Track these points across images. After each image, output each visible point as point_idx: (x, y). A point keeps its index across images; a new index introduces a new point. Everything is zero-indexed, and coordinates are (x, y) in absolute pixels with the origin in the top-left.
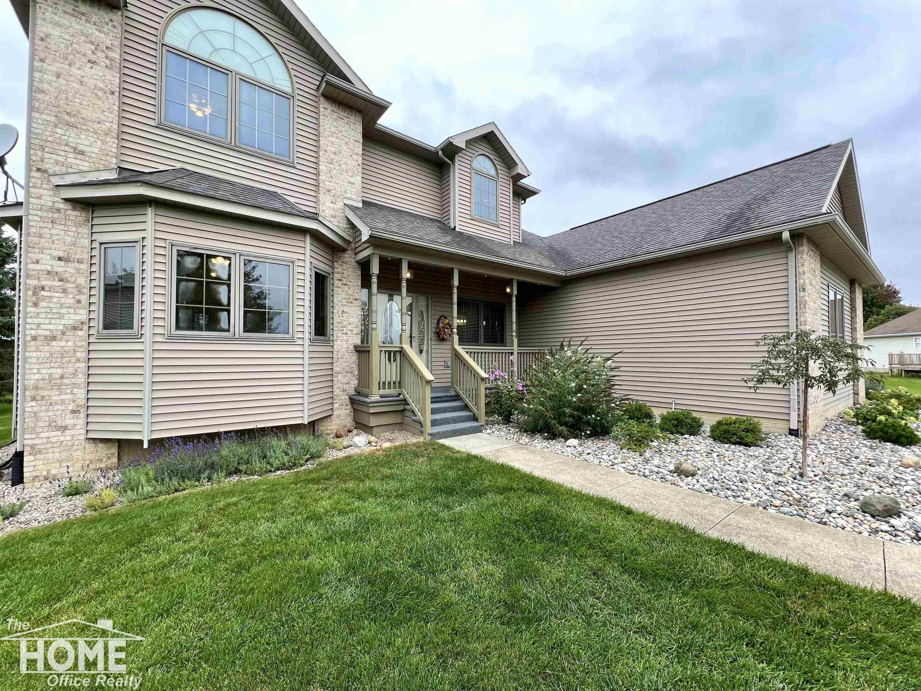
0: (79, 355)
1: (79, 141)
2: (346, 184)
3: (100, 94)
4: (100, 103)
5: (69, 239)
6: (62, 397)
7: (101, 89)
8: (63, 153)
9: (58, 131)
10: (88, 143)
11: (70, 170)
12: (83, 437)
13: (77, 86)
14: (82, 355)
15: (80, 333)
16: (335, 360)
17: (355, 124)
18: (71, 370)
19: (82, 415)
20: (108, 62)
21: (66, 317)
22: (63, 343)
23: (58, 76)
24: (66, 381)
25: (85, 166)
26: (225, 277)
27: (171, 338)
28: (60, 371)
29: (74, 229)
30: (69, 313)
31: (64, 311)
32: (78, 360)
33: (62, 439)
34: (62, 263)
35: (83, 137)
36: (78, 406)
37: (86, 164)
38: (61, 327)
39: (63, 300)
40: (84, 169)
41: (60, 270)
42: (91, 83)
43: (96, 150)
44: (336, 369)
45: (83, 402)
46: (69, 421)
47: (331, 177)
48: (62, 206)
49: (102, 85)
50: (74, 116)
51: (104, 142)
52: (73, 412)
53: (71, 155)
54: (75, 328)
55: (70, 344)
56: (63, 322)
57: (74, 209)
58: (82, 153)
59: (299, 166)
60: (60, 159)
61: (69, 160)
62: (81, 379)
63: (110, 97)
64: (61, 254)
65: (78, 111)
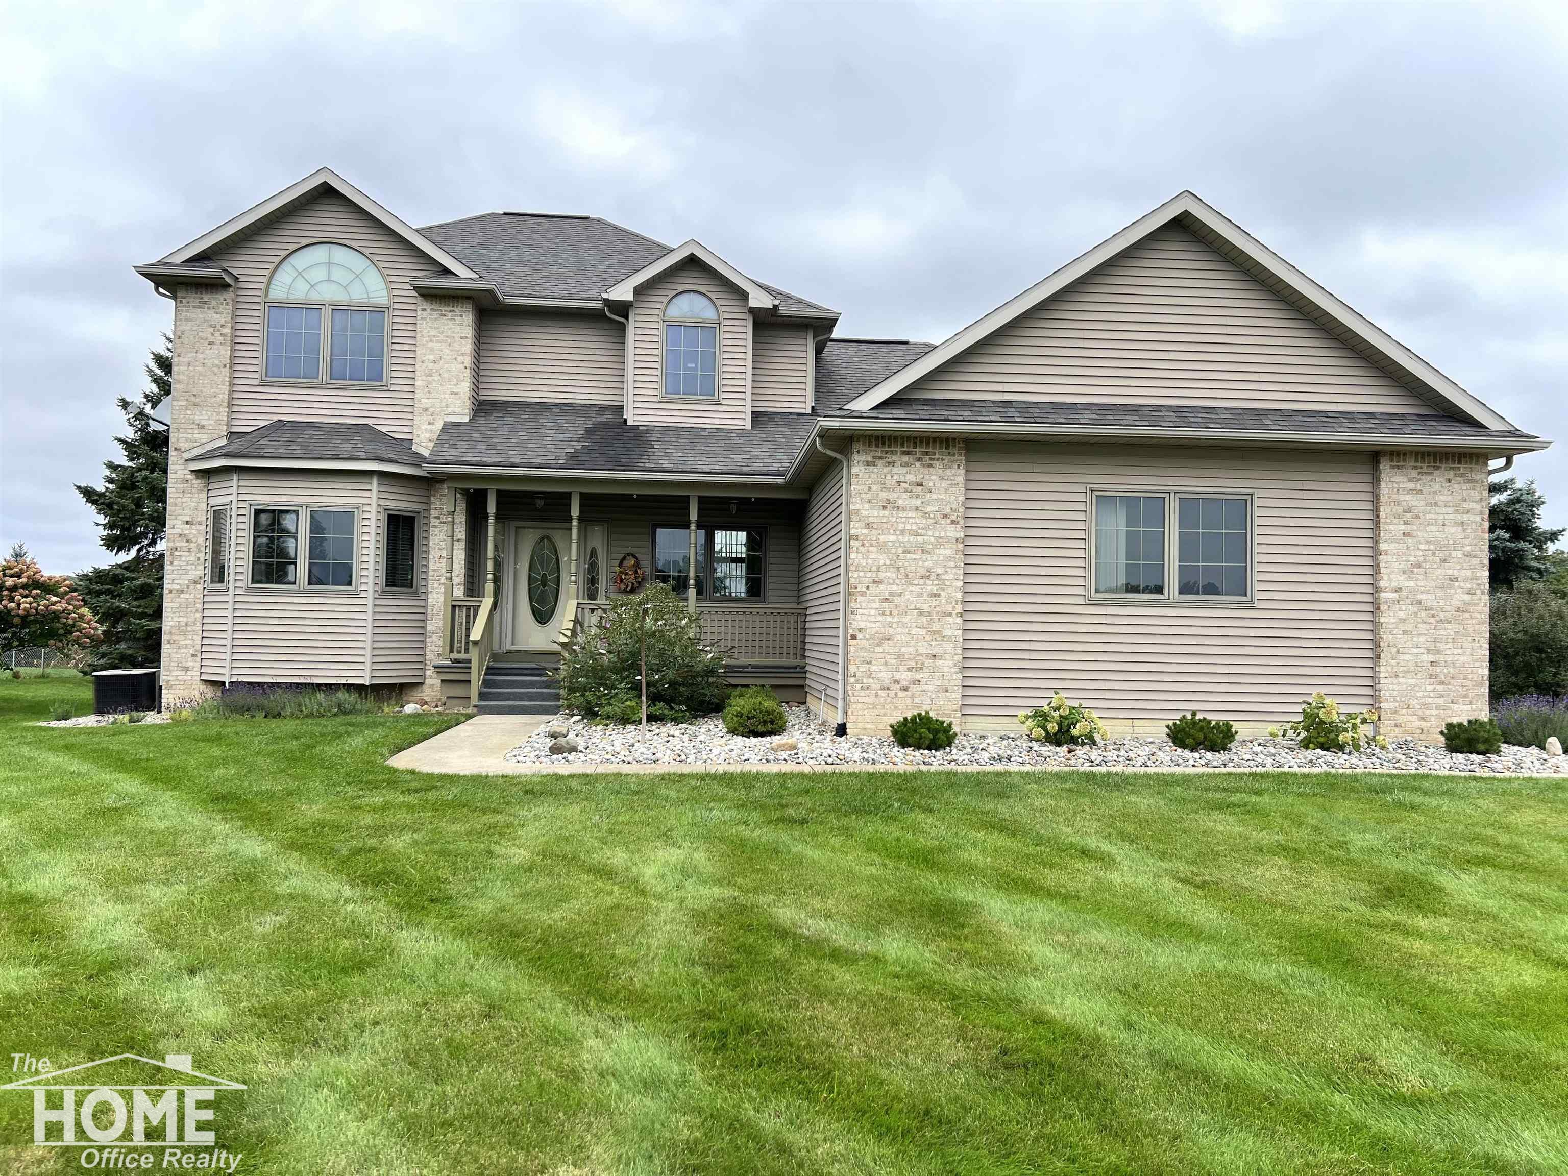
0: (197, 605)
1: (201, 417)
2: (447, 396)
3: (216, 370)
4: (216, 378)
5: (193, 505)
6: (188, 642)
7: (217, 366)
8: (190, 431)
9: (188, 412)
10: (206, 417)
11: (195, 445)
12: (198, 679)
13: (200, 369)
14: (199, 606)
15: (198, 586)
16: (429, 617)
17: (461, 316)
18: (191, 619)
19: (199, 659)
20: (222, 338)
21: (190, 572)
22: (188, 596)
23: (189, 364)
24: (189, 628)
25: (204, 438)
26: (294, 531)
27: (249, 591)
28: (185, 619)
29: (196, 495)
30: (192, 569)
31: (189, 567)
32: (197, 611)
33: (185, 678)
34: (188, 526)
35: (204, 412)
36: (196, 651)
37: (206, 436)
38: (186, 582)
39: (188, 559)
40: (204, 441)
41: (187, 532)
42: (209, 363)
43: (212, 422)
44: (429, 628)
45: (198, 647)
46: (190, 664)
47: (429, 392)
48: (189, 477)
49: (217, 362)
50: (199, 396)
51: (218, 413)
52: (193, 656)
53: (196, 431)
54: (195, 582)
55: (192, 596)
56: (188, 577)
57: (197, 478)
58: (203, 427)
59: (393, 388)
60: (189, 436)
61: (196, 436)
62: (198, 628)
63: (223, 370)
64: (188, 518)
65: (202, 391)
